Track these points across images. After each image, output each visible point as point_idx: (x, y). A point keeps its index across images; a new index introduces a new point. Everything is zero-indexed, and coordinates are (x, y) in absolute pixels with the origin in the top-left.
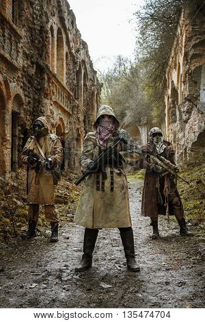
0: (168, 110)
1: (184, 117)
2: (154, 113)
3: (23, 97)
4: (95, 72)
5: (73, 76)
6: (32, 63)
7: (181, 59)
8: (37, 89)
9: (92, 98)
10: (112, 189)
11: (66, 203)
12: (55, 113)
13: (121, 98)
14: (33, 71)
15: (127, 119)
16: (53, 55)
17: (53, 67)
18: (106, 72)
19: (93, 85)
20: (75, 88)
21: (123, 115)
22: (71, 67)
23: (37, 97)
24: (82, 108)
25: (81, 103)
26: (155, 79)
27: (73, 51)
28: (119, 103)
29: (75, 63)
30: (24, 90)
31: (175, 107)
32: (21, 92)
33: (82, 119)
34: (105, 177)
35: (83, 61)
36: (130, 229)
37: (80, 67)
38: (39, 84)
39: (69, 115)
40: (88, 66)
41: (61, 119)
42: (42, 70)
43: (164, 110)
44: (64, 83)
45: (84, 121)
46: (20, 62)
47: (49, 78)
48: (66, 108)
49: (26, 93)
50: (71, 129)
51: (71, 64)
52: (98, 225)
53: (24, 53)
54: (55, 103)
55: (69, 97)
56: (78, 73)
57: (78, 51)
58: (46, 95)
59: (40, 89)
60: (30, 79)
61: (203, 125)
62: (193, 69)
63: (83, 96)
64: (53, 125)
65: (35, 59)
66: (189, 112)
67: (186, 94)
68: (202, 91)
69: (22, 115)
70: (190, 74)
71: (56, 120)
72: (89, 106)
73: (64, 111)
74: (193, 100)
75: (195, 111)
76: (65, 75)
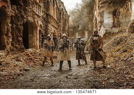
0: (95, 25)
3: (42, 25)
4: (67, 12)
5: (58, 15)
6: (45, 13)
7: (97, 8)
8: (46, 22)
9: (66, 21)
10: (66, 52)
11: (56, 58)
12: (52, 28)
14: (45, 16)
15: (80, 28)
16: (51, 9)
17: (51, 13)
18: (72, 9)
19: (66, 17)
20: (59, 19)
21: (78, 27)
22: (58, 12)
23: (46, 24)
24: (62, 26)
25: (61, 24)
26: (89, 14)
27: (58, 6)
28: (77, 22)
29: (59, 10)
30: (42, 22)
32: (41, 23)
33: (62, 29)
34: (64, 50)
35: (62, 9)
36: (70, 61)
37: (61, 11)
38: (47, 20)
39: (57, 29)
40: (64, 10)
41: (54, 31)
42: (48, 15)
43: (93, 25)
44: (55, 18)
45: (63, 30)
46: (41, 14)
47: (50, 17)
48: (56, 27)
49: (43, 23)
50: (58, 34)
51: (58, 11)
52: (63, 60)
53: (42, 11)
54: (52, 25)
55: (57, 23)
56: (60, 13)
57: (60, 6)
58: (49, 23)
59: (47, 22)
60: (44, 19)
61: (105, 31)
62: (101, 11)
63: (62, 21)
64: (52, 33)
65: (45, 12)
66: (100, 27)
67: (99, 20)
68: (104, 19)
69: (42, 31)
70: (100, 13)
71: (53, 31)
72: (65, 24)
73: (55, 28)
74: (102, 22)
75: (102, 26)
76: (56, 15)
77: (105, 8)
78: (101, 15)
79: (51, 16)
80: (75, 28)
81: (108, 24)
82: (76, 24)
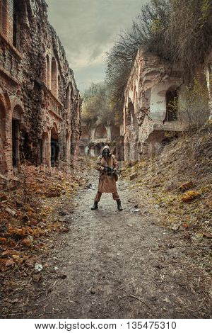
0: (126, 116)
1: (139, 122)
2: (116, 118)
3: (23, 107)
4: (78, 91)
5: (64, 92)
6: (31, 80)
7: (137, 83)
8: (35, 101)
9: (76, 107)
12: (50, 119)
13: (94, 108)
14: (32, 87)
15: (98, 122)
16: (48, 76)
17: (48, 85)
19: (77, 99)
20: (65, 101)
21: (95, 119)
22: (62, 86)
23: (35, 107)
24: (70, 115)
25: (69, 111)
27: (64, 75)
28: (92, 111)
29: (65, 84)
30: (24, 102)
31: (130, 115)
32: (21, 103)
33: (69, 122)
35: (71, 83)
37: (68, 86)
38: (37, 97)
39: (61, 120)
40: (73, 87)
41: (54, 123)
42: (39, 86)
43: (123, 117)
44: (57, 97)
45: (71, 124)
46: (20, 78)
47: (45, 93)
48: (58, 115)
49: (26, 104)
50: (62, 130)
51: (62, 84)
53: (24, 72)
54: (50, 111)
55: (60, 107)
56: (67, 90)
57: (67, 75)
58: (43, 106)
59: (38, 101)
60: (29, 93)
61: (152, 128)
62: (146, 90)
63: (70, 107)
64: (48, 128)
65: (33, 78)
66: (142, 119)
67: (141, 106)
68: (151, 105)
69: (23, 122)
70: (143, 93)
71: (51, 124)
72: (74, 113)
73: (57, 118)
74: (145, 111)
75: (146, 118)
76: (57, 92)
77: (153, 84)
78: (145, 96)
79: (47, 92)
80: (90, 122)
81: (157, 114)
82: (92, 116)
